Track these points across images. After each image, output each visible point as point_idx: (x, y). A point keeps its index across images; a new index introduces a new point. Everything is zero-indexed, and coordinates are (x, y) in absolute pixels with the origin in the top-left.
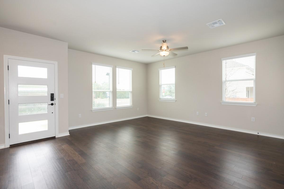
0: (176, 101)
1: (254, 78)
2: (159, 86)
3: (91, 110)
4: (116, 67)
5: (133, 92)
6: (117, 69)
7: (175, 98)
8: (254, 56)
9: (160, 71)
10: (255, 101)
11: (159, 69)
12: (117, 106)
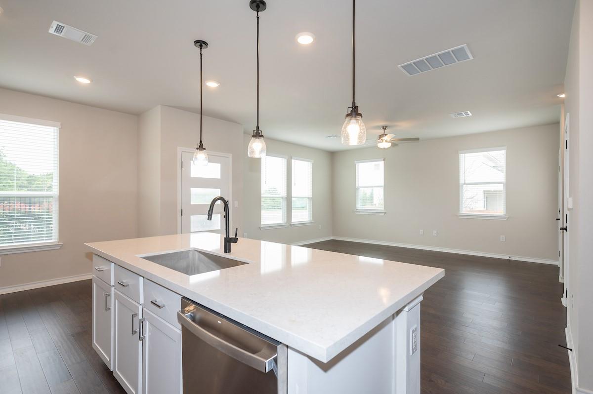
0: (385, 213)
1: (503, 181)
2: (356, 190)
3: (260, 228)
4: (291, 158)
5: (313, 199)
6: (293, 161)
7: (383, 209)
8: (503, 151)
9: (357, 165)
10: (505, 213)
11: (356, 161)
12: (292, 221)
